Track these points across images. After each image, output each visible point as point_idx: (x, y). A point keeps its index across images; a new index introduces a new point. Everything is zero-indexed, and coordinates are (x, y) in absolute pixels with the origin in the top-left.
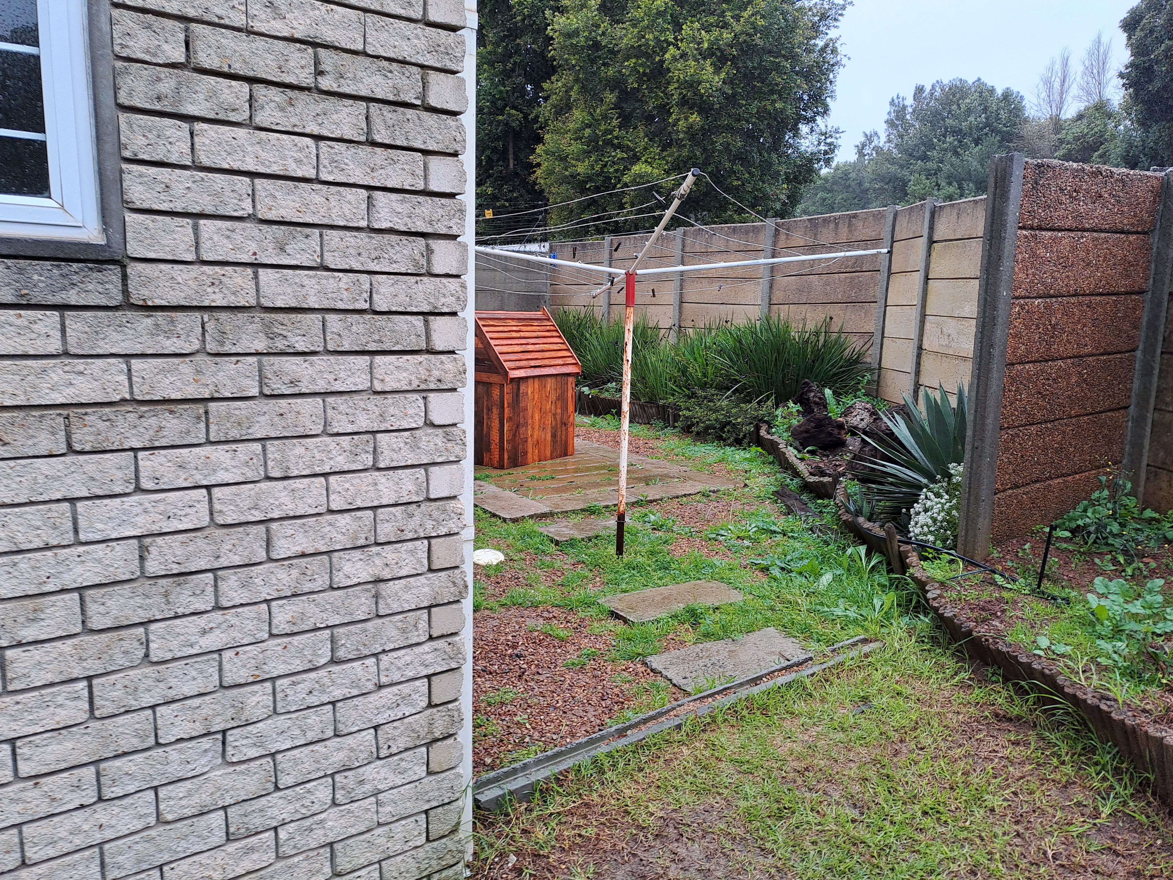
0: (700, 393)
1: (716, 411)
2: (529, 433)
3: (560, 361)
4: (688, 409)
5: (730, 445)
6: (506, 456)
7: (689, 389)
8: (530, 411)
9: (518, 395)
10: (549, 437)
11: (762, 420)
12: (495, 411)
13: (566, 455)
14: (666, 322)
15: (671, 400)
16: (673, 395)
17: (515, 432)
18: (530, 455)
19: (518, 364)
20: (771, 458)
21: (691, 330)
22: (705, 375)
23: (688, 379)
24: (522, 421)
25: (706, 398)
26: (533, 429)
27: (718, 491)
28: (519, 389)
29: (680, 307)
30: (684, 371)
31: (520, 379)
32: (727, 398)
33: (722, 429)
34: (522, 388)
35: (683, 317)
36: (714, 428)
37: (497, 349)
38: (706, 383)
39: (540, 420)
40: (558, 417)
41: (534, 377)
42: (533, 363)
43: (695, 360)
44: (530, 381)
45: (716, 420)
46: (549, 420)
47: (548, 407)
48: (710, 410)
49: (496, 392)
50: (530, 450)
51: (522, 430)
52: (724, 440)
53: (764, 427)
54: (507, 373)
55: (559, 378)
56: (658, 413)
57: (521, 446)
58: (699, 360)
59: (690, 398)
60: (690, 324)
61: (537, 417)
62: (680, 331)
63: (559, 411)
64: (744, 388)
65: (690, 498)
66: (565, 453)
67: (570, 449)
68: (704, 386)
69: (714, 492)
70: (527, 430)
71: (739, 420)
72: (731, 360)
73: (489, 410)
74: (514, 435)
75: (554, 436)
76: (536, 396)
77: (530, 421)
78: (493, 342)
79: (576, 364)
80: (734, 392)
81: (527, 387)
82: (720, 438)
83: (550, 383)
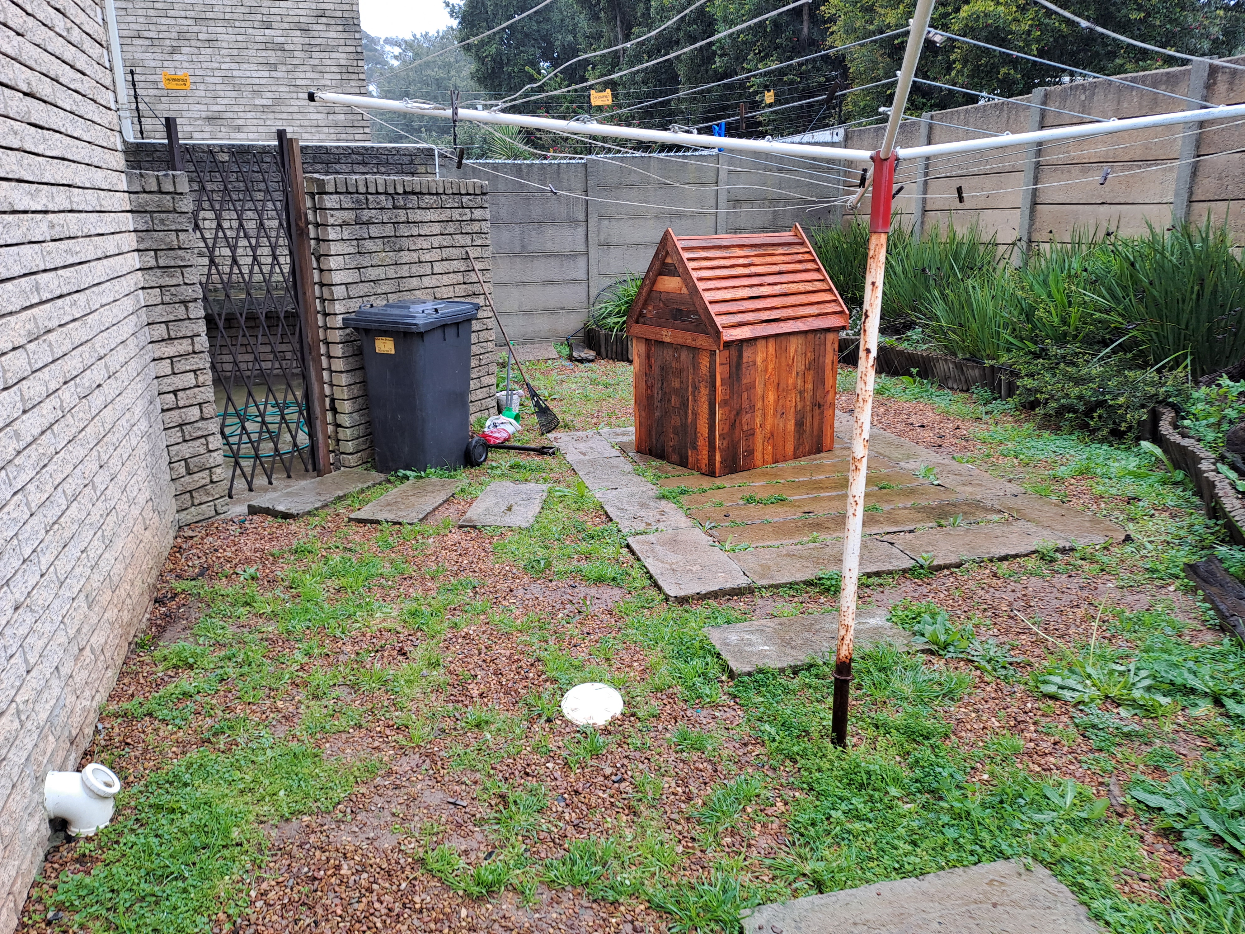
0: (1055, 350)
1: (1080, 381)
2: (758, 421)
3: (814, 310)
4: (1031, 375)
5: (1101, 442)
6: (718, 457)
7: (1036, 343)
8: (759, 389)
9: (739, 365)
10: (791, 426)
11: (1164, 402)
12: (704, 391)
13: (819, 451)
14: (1007, 236)
15: (1005, 359)
16: (1009, 351)
17: (733, 424)
18: (758, 455)
19: (739, 318)
20: (1179, 475)
21: (1047, 246)
22: (1064, 322)
23: (1035, 327)
24: (745, 405)
25: (1064, 357)
26: (764, 415)
27: (1072, 549)
28: (740, 356)
29: (1032, 211)
30: (1029, 315)
31: (742, 341)
32: (1102, 358)
33: (1090, 411)
34: (747, 354)
35: (1037, 224)
36: (1075, 412)
37: (707, 297)
38: (1065, 334)
39: (777, 401)
40: (808, 396)
41: (766, 337)
42: (766, 315)
43: (1050, 295)
44: (761, 344)
45: (1080, 398)
46: (792, 401)
47: (791, 381)
48: (1071, 378)
49: (705, 362)
50: (759, 446)
51: (745, 418)
52: (1093, 431)
53: (1168, 416)
54: (718, 333)
55: (811, 336)
56: (984, 377)
57: (743, 443)
58: (1057, 296)
59: (1037, 356)
60: (1046, 236)
61: (771, 398)
62: (1029, 248)
63: (809, 386)
64: (1134, 343)
65: (1014, 565)
66: (818, 448)
67: (826, 443)
68: (1061, 339)
69: (1063, 551)
70: (753, 418)
71: (1121, 400)
72: (1114, 296)
73: (696, 388)
74: (733, 426)
75: (799, 424)
76: (771, 366)
77: (759, 404)
78: (701, 285)
79: (842, 312)
80: (1114, 351)
81: (755, 353)
82: (1084, 426)
83: (794, 346)
